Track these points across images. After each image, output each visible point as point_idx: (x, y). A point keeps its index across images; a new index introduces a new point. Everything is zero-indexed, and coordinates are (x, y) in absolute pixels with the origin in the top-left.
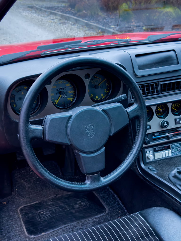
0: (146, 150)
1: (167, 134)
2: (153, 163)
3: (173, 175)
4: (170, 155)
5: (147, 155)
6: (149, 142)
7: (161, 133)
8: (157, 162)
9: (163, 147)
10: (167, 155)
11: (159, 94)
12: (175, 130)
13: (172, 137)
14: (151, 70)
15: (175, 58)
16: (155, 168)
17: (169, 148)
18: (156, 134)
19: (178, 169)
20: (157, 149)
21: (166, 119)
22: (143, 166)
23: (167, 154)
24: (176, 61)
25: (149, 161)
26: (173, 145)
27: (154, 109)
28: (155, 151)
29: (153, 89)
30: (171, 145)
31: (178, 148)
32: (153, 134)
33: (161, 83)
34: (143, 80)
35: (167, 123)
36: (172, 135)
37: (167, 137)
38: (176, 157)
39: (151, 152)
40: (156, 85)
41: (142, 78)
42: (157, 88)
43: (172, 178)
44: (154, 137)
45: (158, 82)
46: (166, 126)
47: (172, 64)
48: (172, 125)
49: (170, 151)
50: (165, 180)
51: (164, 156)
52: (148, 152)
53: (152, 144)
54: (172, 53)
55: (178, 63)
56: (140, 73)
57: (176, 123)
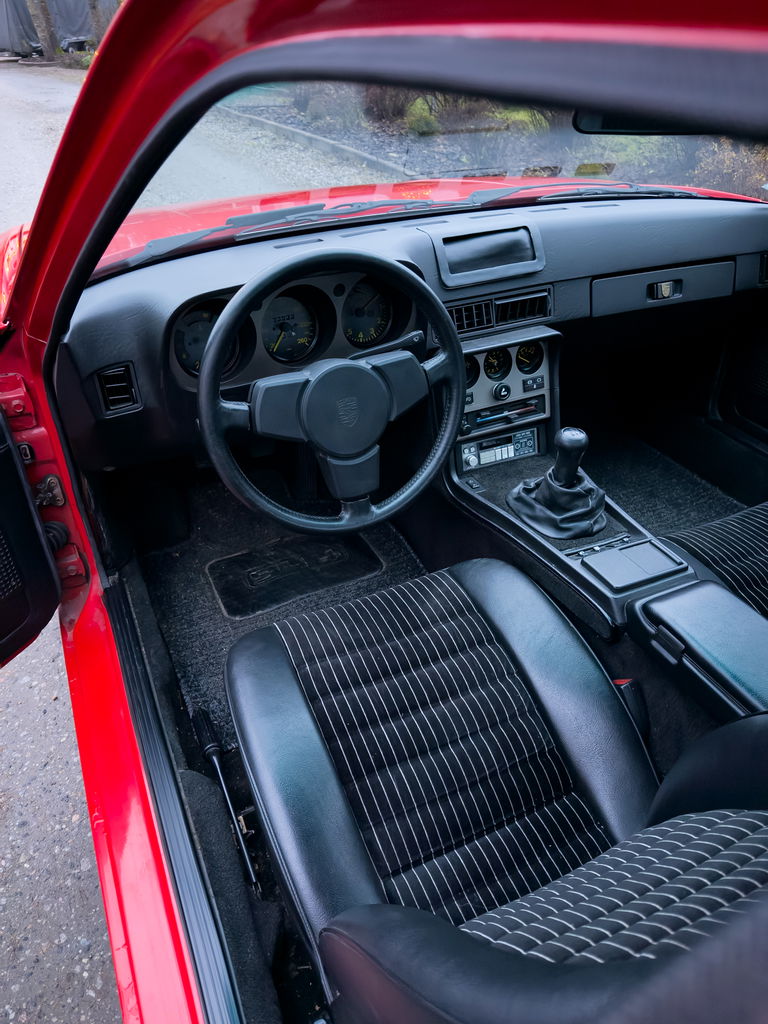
0: (464, 446)
1: (506, 413)
2: (476, 473)
3: (515, 496)
4: (512, 454)
5: (464, 456)
6: (469, 431)
7: (493, 410)
8: (484, 471)
9: (497, 440)
10: (505, 456)
11: (492, 327)
12: (523, 403)
13: (515, 418)
14: (477, 274)
15: (529, 246)
16: (481, 483)
17: (508, 441)
18: (483, 414)
19: (525, 483)
20: (484, 444)
21: (505, 381)
22: (456, 479)
23: (506, 452)
24: (530, 253)
25: (469, 468)
26: (518, 434)
27: (481, 359)
28: (481, 448)
29: (479, 315)
30: (515, 436)
31: (528, 440)
32: (477, 413)
33: (498, 303)
34: (460, 297)
35: (508, 389)
36: (516, 414)
37: (507, 420)
38: (524, 459)
39: (473, 449)
40: (487, 306)
41: (458, 292)
42: (488, 314)
43: (512, 502)
44: (479, 420)
45: (491, 300)
46: (505, 396)
47: (522, 259)
48: (517, 394)
49: (511, 448)
50: (498, 505)
51: (499, 458)
52: (466, 451)
53: (474, 433)
54: (522, 234)
55: (534, 258)
56: (453, 280)
57: (525, 390)
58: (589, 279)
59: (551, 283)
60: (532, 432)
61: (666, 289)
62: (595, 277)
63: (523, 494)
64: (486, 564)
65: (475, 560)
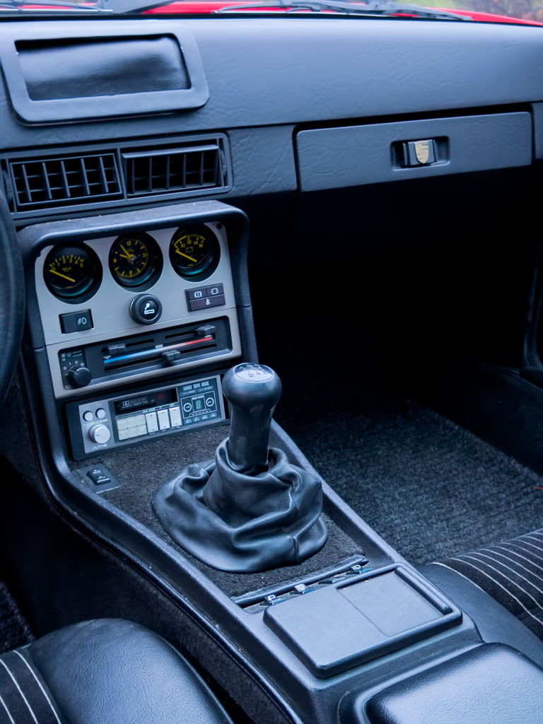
0: (82, 408)
1: (159, 348)
2: (111, 456)
3: (168, 494)
4: (177, 421)
5: (85, 427)
6: (86, 379)
7: (133, 342)
8: (124, 452)
9: (149, 396)
10: (165, 425)
11: (121, 197)
12: (189, 331)
13: (176, 358)
14: (81, 104)
15: (177, 64)
16: (115, 474)
17: (171, 397)
18: (113, 348)
19: (191, 471)
20: (126, 405)
21: (152, 292)
23: (168, 418)
24: (180, 76)
25: (95, 448)
26: (187, 387)
27: (103, 255)
28: (118, 410)
29: (95, 177)
30: (181, 388)
31: (207, 396)
32: (103, 346)
33: (127, 156)
34: (51, 141)
35: (157, 307)
36: (177, 349)
37: (162, 359)
38: (200, 429)
39: (101, 414)
40: (108, 162)
41: (48, 132)
42: (111, 175)
43: (162, 505)
44: (108, 360)
45: (114, 151)
46: (151, 316)
47: (165, 86)
48: (175, 313)
49: (175, 411)
50: (135, 515)
51: (153, 428)
52: (89, 416)
53: (97, 384)
54: (165, 46)
55: (188, 85)
56: (35, 111)
57: (191, 308)
58: (291, 129)
59: (224, 130)
60: (213, 382)
61: (422, 151)
62: (301, 126)
63: (181, 491)
64: (100, 631)
65: (81, 625)
